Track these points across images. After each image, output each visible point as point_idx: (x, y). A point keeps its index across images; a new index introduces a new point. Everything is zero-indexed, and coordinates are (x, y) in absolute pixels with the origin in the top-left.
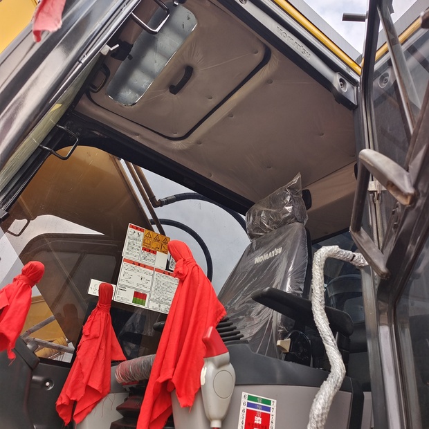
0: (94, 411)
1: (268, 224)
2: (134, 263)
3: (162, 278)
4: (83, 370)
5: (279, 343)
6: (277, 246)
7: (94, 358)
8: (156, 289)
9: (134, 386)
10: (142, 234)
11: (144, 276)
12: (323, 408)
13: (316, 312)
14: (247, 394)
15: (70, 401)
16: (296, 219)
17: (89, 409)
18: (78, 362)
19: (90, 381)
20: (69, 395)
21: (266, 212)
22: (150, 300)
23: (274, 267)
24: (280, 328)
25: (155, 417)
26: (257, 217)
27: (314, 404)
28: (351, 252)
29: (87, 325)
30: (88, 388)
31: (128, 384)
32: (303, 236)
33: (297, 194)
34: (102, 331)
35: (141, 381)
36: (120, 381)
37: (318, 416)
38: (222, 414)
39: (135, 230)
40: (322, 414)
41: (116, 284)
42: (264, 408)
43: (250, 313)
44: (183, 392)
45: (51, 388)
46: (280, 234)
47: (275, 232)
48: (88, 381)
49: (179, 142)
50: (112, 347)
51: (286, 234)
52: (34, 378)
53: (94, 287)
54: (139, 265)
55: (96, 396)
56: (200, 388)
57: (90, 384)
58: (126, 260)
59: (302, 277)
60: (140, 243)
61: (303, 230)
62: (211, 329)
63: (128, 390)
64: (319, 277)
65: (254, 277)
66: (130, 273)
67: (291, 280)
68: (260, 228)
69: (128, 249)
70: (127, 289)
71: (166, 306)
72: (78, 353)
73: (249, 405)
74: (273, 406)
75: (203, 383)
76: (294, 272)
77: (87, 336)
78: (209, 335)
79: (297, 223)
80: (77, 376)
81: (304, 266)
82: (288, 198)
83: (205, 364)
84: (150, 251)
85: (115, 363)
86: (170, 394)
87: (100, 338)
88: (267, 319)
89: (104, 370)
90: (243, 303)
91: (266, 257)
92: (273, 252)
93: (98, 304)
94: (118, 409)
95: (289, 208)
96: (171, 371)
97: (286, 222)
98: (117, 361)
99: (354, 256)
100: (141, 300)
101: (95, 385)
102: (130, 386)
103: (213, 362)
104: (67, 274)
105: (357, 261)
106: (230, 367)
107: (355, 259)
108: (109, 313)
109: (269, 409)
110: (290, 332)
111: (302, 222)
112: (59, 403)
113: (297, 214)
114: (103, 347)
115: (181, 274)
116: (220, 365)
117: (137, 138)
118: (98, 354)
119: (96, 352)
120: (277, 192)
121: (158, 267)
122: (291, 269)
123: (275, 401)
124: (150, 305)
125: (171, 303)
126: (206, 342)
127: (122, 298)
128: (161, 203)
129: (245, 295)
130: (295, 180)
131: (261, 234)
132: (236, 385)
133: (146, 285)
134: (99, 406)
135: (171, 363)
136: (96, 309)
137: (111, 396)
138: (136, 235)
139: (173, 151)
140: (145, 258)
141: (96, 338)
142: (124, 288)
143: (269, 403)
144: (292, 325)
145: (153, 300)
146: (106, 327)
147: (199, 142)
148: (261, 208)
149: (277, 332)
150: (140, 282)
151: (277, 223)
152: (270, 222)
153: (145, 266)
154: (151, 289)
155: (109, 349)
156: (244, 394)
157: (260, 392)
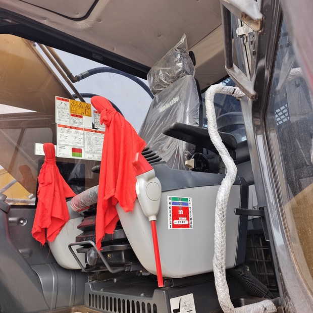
0: (61, 232)
1: (165, 80)
2: (66, 127)
3: (91, 136)
4: (46, 207)
5: (186, 163)
6: (175, 96)
7: (52, 198)
8: (88, 144)
9: (87, 210)
10: (68, 103)
11: (77, 135)
12: (225, 195)
13: (212, 134)
14: (171, 197)
15: (42, 229)
16: (186, 72)
17: (58, 231)
18: (41, 203)
19: (53, 214)
20: (40, 225)
21: (163, 70)
22: (85, 152)
23: (175, 111)
24: (186, 153)
25: (107, 223)
26: (156, 76)
27: (218, 194)
28: (232, 87)
29: (41, 176)
30: (53, 218)
31: (82, 210)
32: (194, 85)
33: (185, 52)
34: (53, 178)
35: (91, 206)
36: (75, 210)
37: (222, 201)
38: (156, 211)
39: (62, 101)
40: (225, 199)
41: (56, 144)
42: (183, 204)
43: (162, 148)
44: (124, 202)
45: (25, 224)
46: (176, 86)
47: (172, 85)
48: (52, 214)
49: (82, 22)
50: (64, 188)
51: (181, 85)
52: (10, 219)
53: (39, 149)
54: (71, 127)
55: (60, 222)
56: (137, 198)
57: (53, 216)
58: (60, 126)
59: (197, 114)
60: (68, 111)
61: (193, 80)
62: (137, 154)
63: (83, 214)
64: (211, 108)
65: (161, 122)
66: (65, 135)
67: (189, 118)
68: (160, 84)
69: (59, 117)
70: (65, 147)
71: (99, 155)
72: (39, 197)
73: (173, 203)
74: (190, 202)
75: (138, 193)
76: (191, 112)
77: (43, 183)
78: (137, 159)
79: (188, 76)
80: (43, 212)
81: (197, 106)
82: (179, 57)
83: (138, 181)
84: (77, 116)
85: (68, 199)
86: (114, 207)
87: (53, 184)
88: (175, 149)
89: (62, 205)
90: (156, 142)
91: (168, 106)
92: (172, 101)
93: (45, 160)
94: (79, 227)
95: (180, 65)
96: (113, 190)
97: (179, 76)
98: (70, 198)
99: (235, 90)
100: (78, 153)
101: (58, 215)
102: (84, 211)
103: (143, 177)
104: (15, 144)
105: (237, 93)
106: (156, 180)
107: (235, 92)
108: (56, 165)
109: (187, 204)
110: (193, 154)
111: (192, 74)
112: (33, 232)
113: (187, 69)
114: (57, 189)
115: (106, 121)
116: (149, 179)
117: (45, 22)
118: (54, 195)
119: (53, 193)
120: (169, 53)
121: (87, 128)
122: (188, 110)
123: (191, 198)
124: (86, 156)
125: (101, 152)
126: (135, 164)
127: (63, 154)
128: (78, 79)
129: (156, 137)
130: (182, 40)
131: (161, 89)
132: (162, 192)
133: (79, 142)
134: (64, 229)
135: (112, 185)
136: (44, 164)
137: (71, 221)
138: (63, 105)
139: (78, 31)
140: (74, 122)
141: (50, 184)
142: (63, 147)
143: (187, 200)
144: (193, 149)
145: (87, 152)
146: (56, 175)
147: (99, 20)
148: (158, 68)
149: (184, 156)
150: (75, 140)
151: (173, 78)
152: (167, 78)
153: (76, 128)
154: (84, 144)
155: (62, 190)
156: (168, 197)
157: (180, 194)
